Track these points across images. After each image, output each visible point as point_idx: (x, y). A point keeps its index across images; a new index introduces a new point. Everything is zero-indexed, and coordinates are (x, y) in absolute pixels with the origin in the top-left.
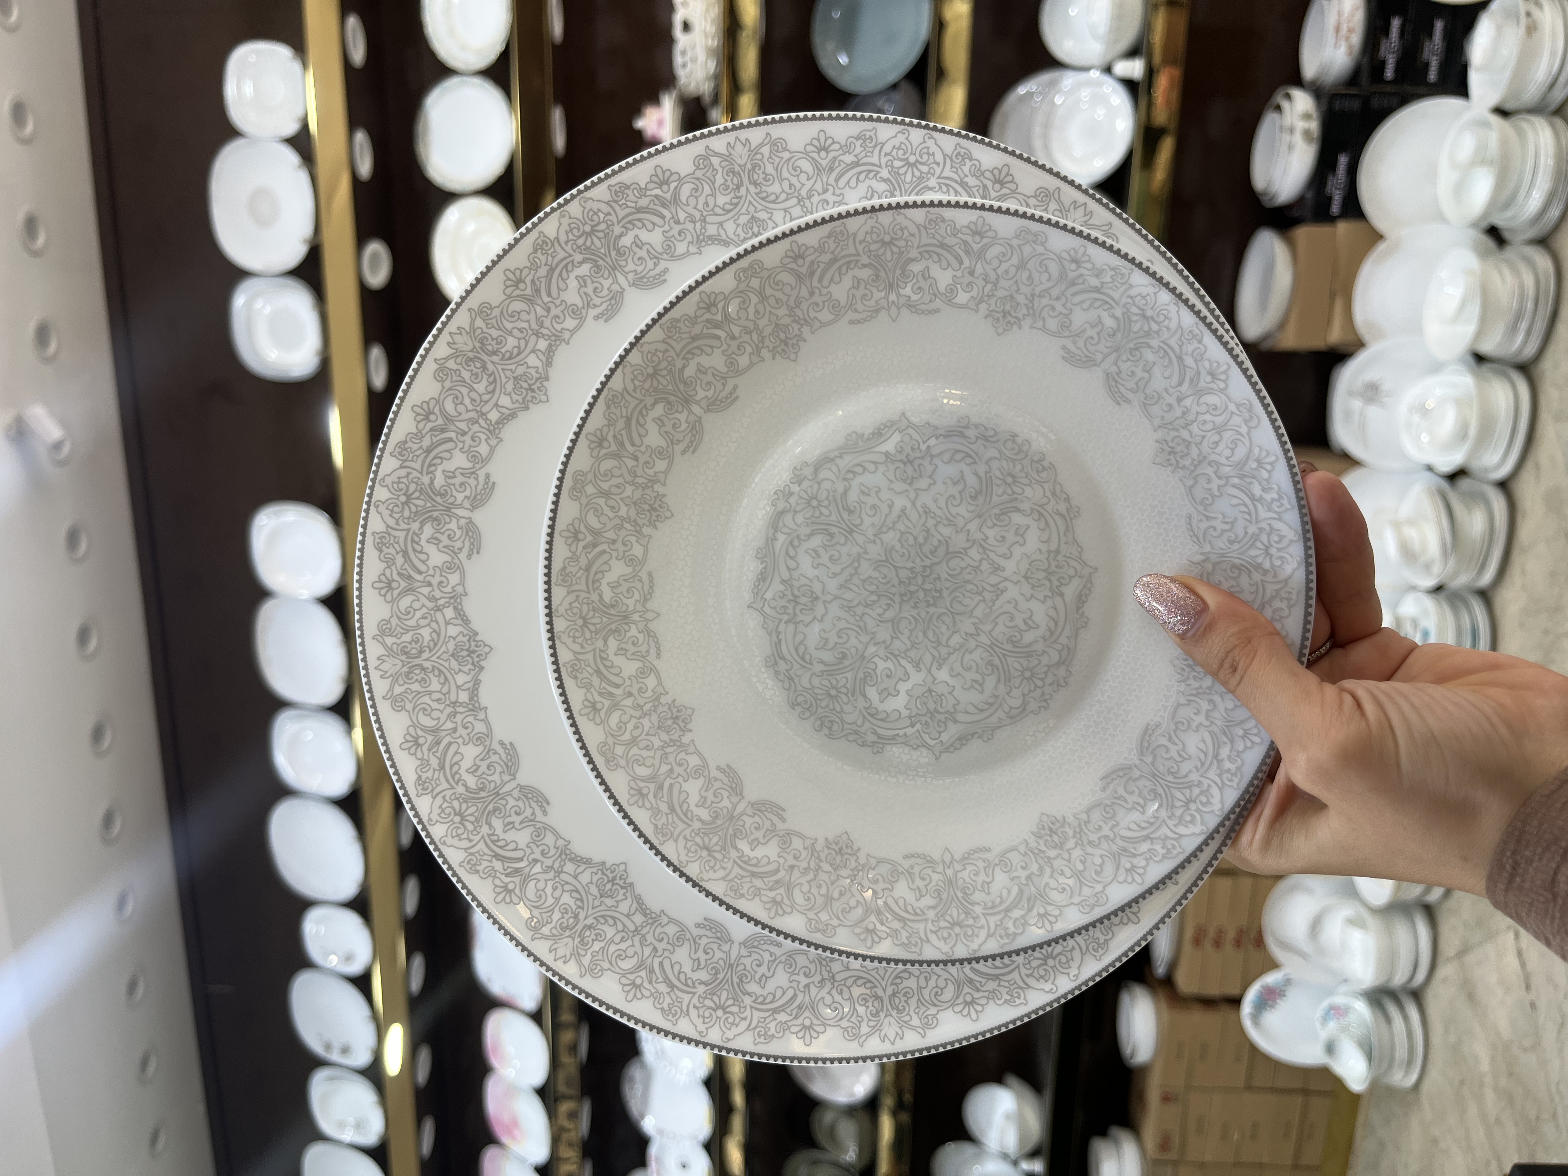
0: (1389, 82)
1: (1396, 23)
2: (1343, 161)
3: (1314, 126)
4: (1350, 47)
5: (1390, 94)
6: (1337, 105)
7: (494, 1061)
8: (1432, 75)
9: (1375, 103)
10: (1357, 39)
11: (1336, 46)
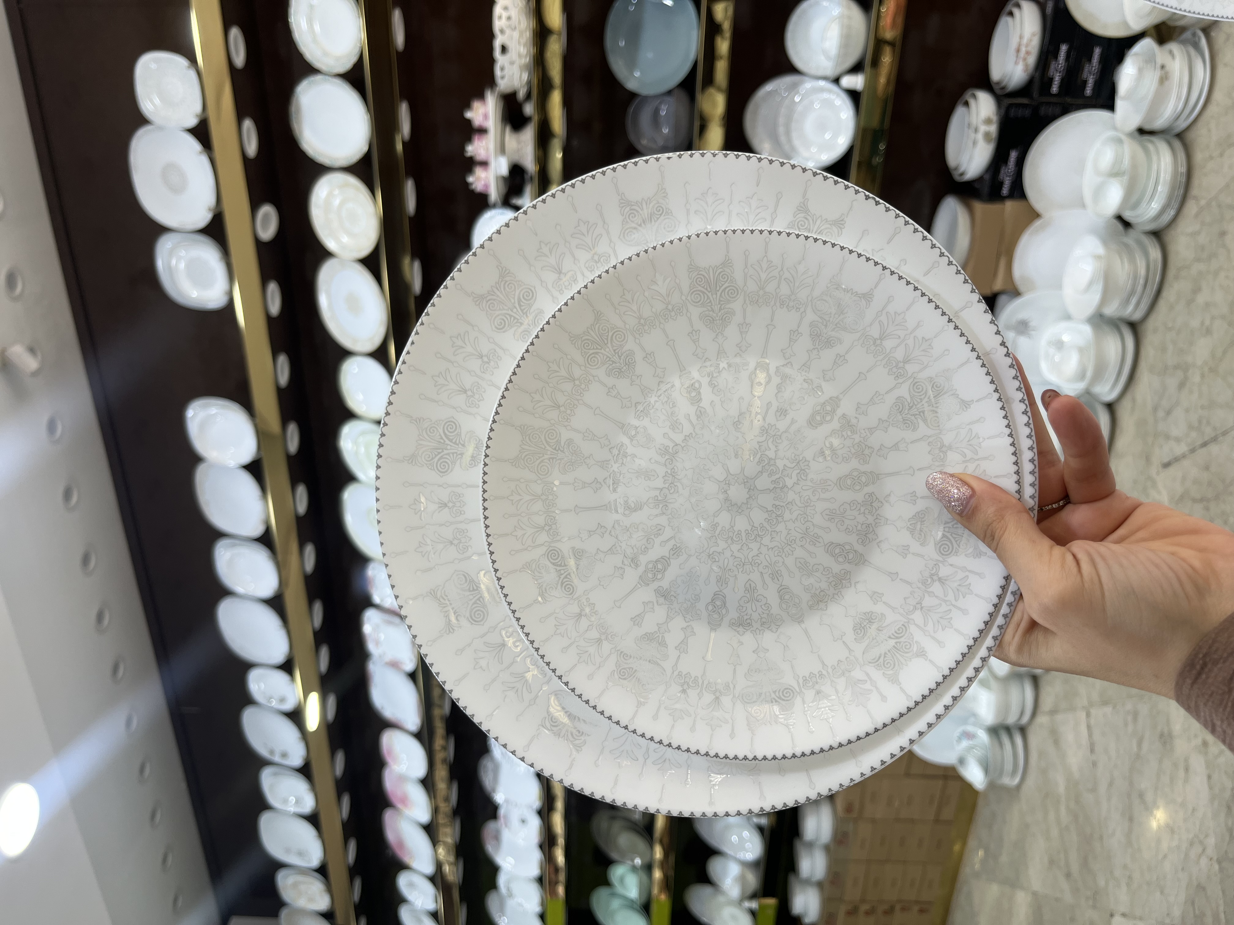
0: (1055, 95)
1: (1064, 48)
2: (1013, 155)
3: (993, 129)
4: (1026, 65)
5: (1055, 104)
6: (1012, 113)
7: (389, 759)
8: (1088, 91)
9: (1043, 111)
10: (1032, 60)
11: (1016, 63)
